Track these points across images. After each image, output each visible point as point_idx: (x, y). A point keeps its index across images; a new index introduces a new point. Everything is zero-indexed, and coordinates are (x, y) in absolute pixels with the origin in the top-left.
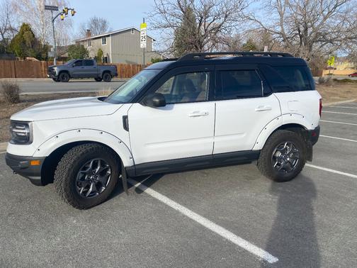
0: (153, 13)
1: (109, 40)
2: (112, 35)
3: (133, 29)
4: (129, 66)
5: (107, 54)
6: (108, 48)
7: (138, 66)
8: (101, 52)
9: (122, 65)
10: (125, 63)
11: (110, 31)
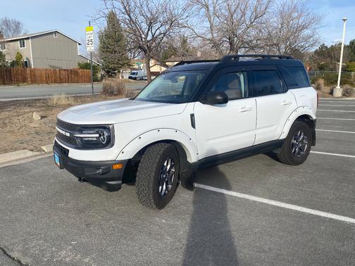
0: (97, 17)
1: (28, 43)
2: (32, 38)
3: (56, 32)
4: (55, 70)
5: (27, 59)
6: (28, 52)
7: (65, 70)
8: (19, 56)
9: (46, 70)
10: (48, 68)
11: (25, 34)
